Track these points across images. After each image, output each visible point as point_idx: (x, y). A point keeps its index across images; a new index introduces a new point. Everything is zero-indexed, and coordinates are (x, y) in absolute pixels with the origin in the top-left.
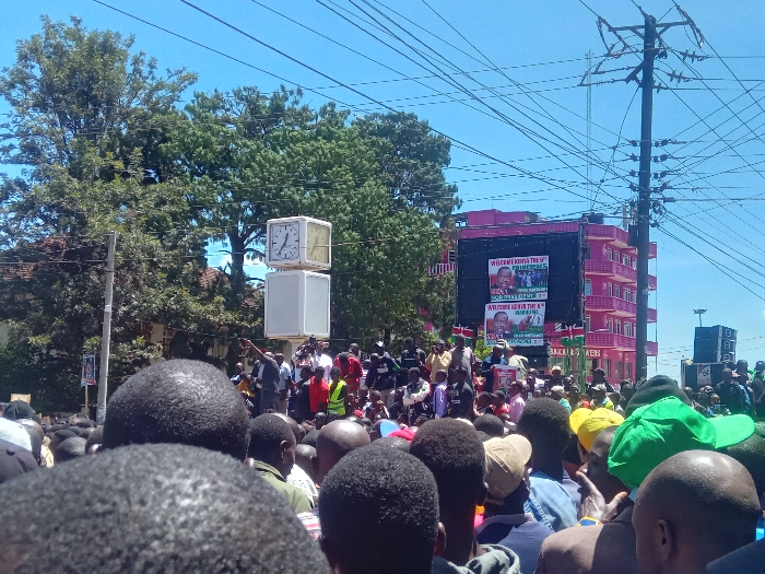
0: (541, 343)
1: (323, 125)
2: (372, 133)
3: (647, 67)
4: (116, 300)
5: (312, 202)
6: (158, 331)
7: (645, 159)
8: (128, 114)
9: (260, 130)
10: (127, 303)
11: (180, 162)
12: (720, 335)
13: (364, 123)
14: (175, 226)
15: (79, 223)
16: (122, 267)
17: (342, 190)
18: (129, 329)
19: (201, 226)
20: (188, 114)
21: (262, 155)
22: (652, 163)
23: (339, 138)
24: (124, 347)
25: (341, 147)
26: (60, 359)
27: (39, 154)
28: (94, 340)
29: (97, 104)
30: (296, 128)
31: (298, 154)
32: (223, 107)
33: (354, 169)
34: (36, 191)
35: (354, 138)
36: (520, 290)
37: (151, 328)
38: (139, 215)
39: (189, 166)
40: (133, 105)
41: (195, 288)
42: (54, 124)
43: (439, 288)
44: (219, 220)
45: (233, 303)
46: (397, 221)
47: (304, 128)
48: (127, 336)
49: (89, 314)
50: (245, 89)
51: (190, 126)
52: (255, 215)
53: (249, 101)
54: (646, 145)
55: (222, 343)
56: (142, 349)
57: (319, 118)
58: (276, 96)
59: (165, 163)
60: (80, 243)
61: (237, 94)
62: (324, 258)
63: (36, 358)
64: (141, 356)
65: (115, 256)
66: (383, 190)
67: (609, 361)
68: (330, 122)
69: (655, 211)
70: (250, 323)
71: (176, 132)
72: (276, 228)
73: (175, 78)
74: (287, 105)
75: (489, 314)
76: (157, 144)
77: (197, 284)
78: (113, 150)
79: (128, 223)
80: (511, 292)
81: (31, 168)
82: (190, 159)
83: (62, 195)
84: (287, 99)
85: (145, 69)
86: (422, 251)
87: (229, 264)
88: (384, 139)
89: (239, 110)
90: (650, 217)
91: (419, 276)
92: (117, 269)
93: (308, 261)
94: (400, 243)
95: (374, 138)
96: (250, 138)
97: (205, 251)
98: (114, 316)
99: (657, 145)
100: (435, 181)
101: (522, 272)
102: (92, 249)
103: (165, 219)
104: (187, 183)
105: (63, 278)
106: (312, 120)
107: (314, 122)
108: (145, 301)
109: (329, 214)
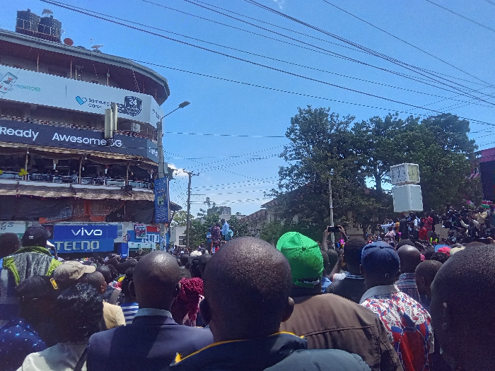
1: (409, 125)
2: (431, 125)
5: (408, 157)
8: (331, 136)
13: (427, 121)
17: (420, 150)
19: (362, 172)
20: (353, 131)
23: (416, 129)
25: (418, 133)
28: (328, 219)
30: (397, 129)
32: (366, 126)
33: (425, 141)
35: (423, 128)
37: (347, 212)
41: (363, 196)
43: (472, 185)
44: (369, 169)
46: (447, 159)
48: (340, 216)
49: (325, 209)
50: (374, 118)
51: (354, 136)
52: (383, 165)
53: (376, 122)
55: (376, 216)
57: (406, 123)
59: (346, 151)
60: (319, 184)
61: (371, 120)
62: (416, 179)
64: (345, 223)
68: (411, 123)
70: (387, 207)
72: (394, 169)
73: (346, 119)
84: (392, 118)
85: (335, 118)
86: (461, 170)
87: (375, 186)
88: (437, 126)
89: (372, 127)
91: (461, 181)
93: (410, 181)
94: (450, 168)
97: (365, 182)
106: (403, 124)
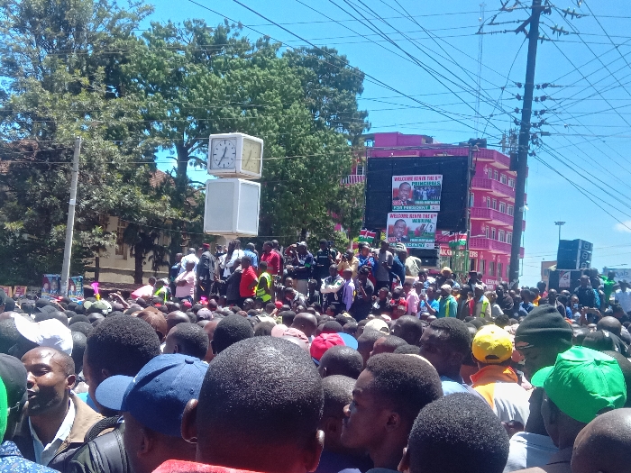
0: (432, 246)
1: (258, 55)
2: (299, 64)
3: (534, 21)
4: (80, 195)
5: (247, 120)
6: (114, 222)
7: (528, 99)
8: (94, 38)
9: (205, 56)
10: (89, 198)
11: (136, 81)
12: (580, 247)
13: (293, 55)
14: (131, 135)
15: (50, 129)
16: (85, 167)
17: (272, 111)
18: (90, 220)
19: (153, 137)
20: (145, 40)
21: (206, 79)
22: (533, 102)
23: (271, 67)
24: (85, 235)
25: (272, 74)
26: (31, 241)
27: (18, 69)
28: (60, 228)
29: (68, 29)
30: (236, 56)
31: (236, 78)
32: (174, 36)
33: (283, 94)
34: (14, 100)
35: (284, 67)
36: (418, 202)
37: (107, 219)
38: (102, 124)
39: (144, 84)
40: (98, 30)
41: (146, 188)
42: (31, 43)
43: (349, 196)
44: (168, 131)
45: (177, 202)
46: (317, 138)
47: (243, 57)
48: (89, 225)
49: (56, 206)
50: (194, 21)
51: (146, 50)
52: (198, 129)
53: (196, 31)
54: (529, 87)
55: (167, 234)
56: (100, 236)
57: (256, 49)
58: (220, 29)
59: (123, 80)
60: (50, 146)
61: (187, 25)
62: (256, 170)
63: (11, 240)
64: (99, 243)
65: (79, 159)
66: (306, 112)
67: (485, 262)
68: (264, 53)
69: (533, 143)
70: (191, 219)
71: (134, 55)
72: (216, 142)
73: (135, 9)
74: (229, 36)
75: (391, 221)
76: (117, 65)
77: (147, 184)
78: (80, 68)
79: (92, 130)
80: (410, 203)
81: (9, 80)
82: (145, 78)
83: (36, 104)
84: (229, 31)
86: (336, 165)
87: (174, 168)
88: (308, 69)
89: (188, 39)
90: (529, 148)
91: (333, 186)
92: (81, 169)
93: (242, 171)
94: (319, 157)
95: (300, 68)
96: (195, 63)
97: (155, 157)
98: (77, 208)
99: (538, 87)
100: (349, 106)
101: (419, 188)
102: (60, 151)
103: (122, 129)
104: (142, 99)
105: (35, 175)
106: (249, 50)
107: (251, 52)
108: (103, 197)
109: (260, 130)
